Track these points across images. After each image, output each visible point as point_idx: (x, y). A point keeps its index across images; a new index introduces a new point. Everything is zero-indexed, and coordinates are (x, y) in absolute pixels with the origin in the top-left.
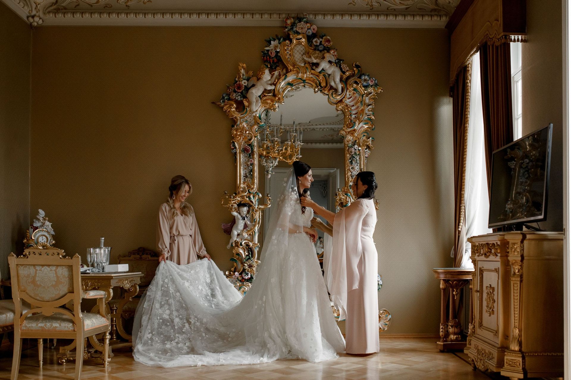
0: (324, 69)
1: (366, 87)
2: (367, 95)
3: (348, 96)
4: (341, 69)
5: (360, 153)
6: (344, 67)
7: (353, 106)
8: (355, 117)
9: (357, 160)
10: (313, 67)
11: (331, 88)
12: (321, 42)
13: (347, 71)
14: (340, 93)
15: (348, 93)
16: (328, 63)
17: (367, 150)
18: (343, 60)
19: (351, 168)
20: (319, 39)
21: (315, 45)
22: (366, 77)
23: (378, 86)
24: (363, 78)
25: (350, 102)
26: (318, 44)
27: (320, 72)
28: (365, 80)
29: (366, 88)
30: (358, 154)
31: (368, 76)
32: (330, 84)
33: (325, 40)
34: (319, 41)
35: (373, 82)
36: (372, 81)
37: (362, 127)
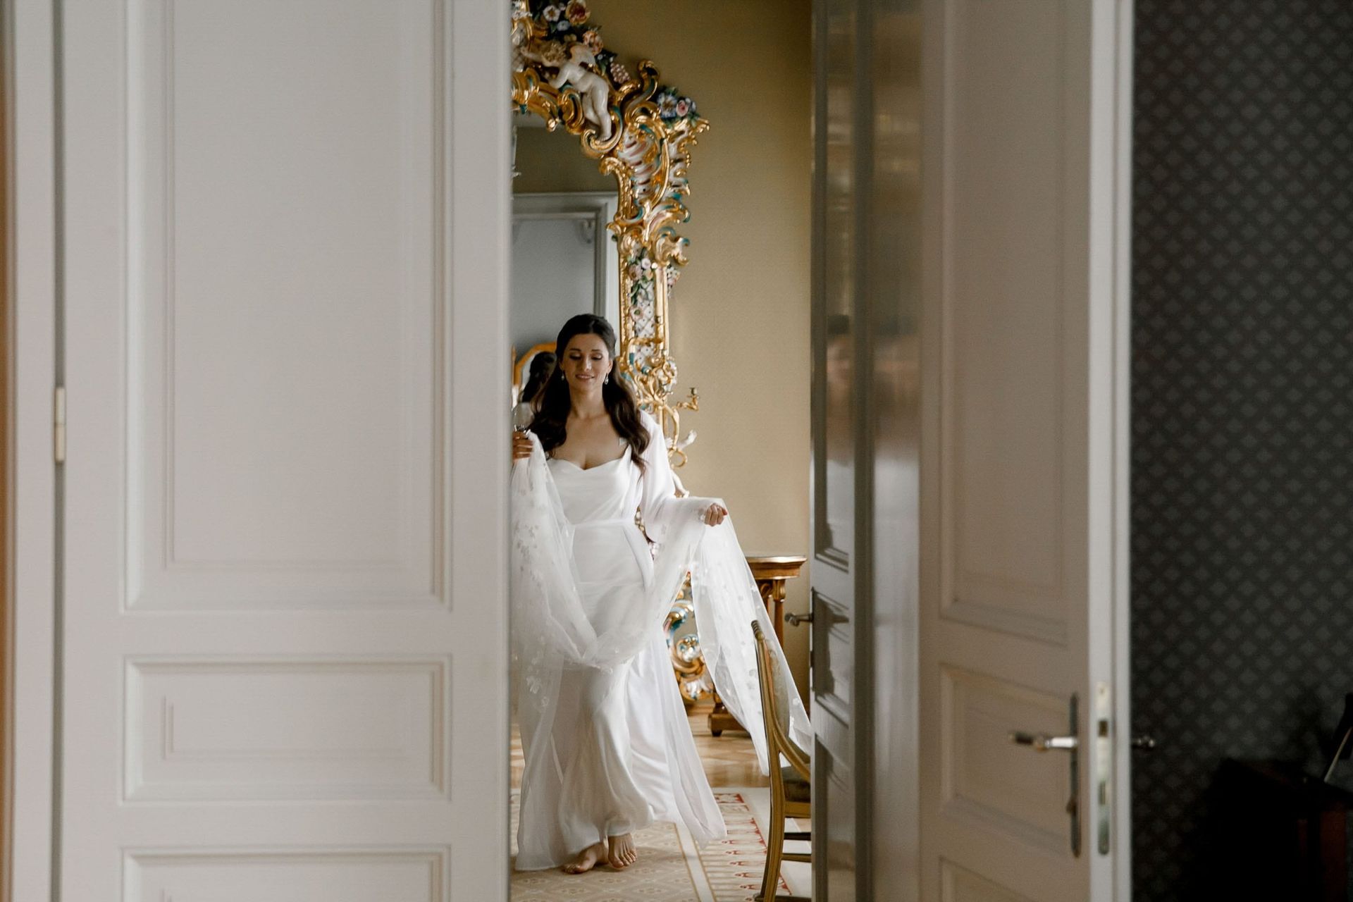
0: (571, 82)
1: (670, 121)
2: (672, 140)
3: (627, 141)
4: (610, 77)
5: (655, 276)
6: (618, 73)
7: (639, 163)
8: (644, 190)
9: (647, 293)
10: (544, 74)
11: (588, 124)
12: (563, 13)
13: (626, 82)
14: (607, 138)
15: (626, 135)
16: (579, 68)
17: (672, 269)
18: (615, 55)
19: (635, 313)
20: (557, 7)
21: (548, 22)
22: (670, 98)
23: (699, 116)
24: (662, 100)
25: (632, 155)
26: (556, 19)
27: (561, 90)
28: (667, 106)
29: (668, 123)
30: (652, 280)
31: (673, 95)
32: (583, 116)
33: (571, 8)
34: (557, 12)
35: (687, 109)
36: (683, 108)
37: (659, 215)
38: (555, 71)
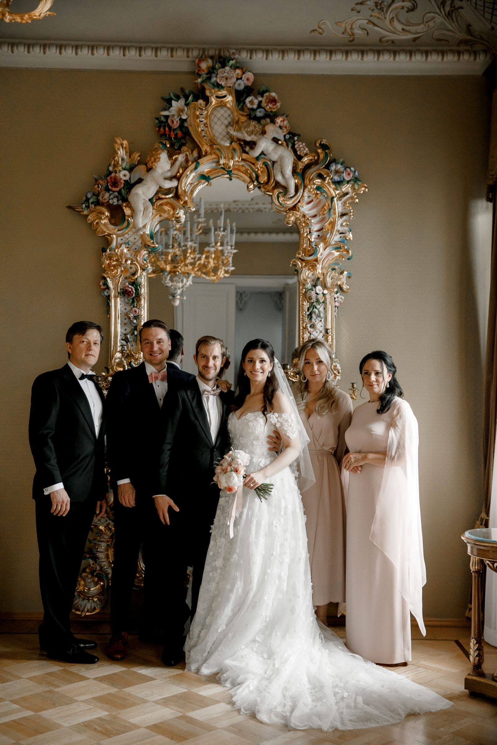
0: (265, 153)
1: (339, 183)
2: (340, 198)
3: (306, 199)
4: (295, 151)
5: (326, 299)
6: (300, 148)
7: (315, 216)
8: (319, 236)
9: (319, 312)
10: (245, 147)
11: (277, 185)
12: (260, 102)
13: (306, 155)
14: (292, 196)
15: (306, 194)
16: (272, 142)
17: (338, 294)
18: (299, 135)
19: (310, 327)
20: (256, 98)
21: (249, 109)
22: (339, 166)
23: (360, 181)
24: (333, 167)
25: (310, 210)
26: (255, 106)
27: (257, 159)
28: (337, 172)
29: (337, 185)
30: (323, 302)
31: (342, 164)
32: (274, 179)
33: (267, 99)
34: (256, 102)
35: (352, 175)
36: (349, 174)
37: (330, 254)
38: (252, 145)
